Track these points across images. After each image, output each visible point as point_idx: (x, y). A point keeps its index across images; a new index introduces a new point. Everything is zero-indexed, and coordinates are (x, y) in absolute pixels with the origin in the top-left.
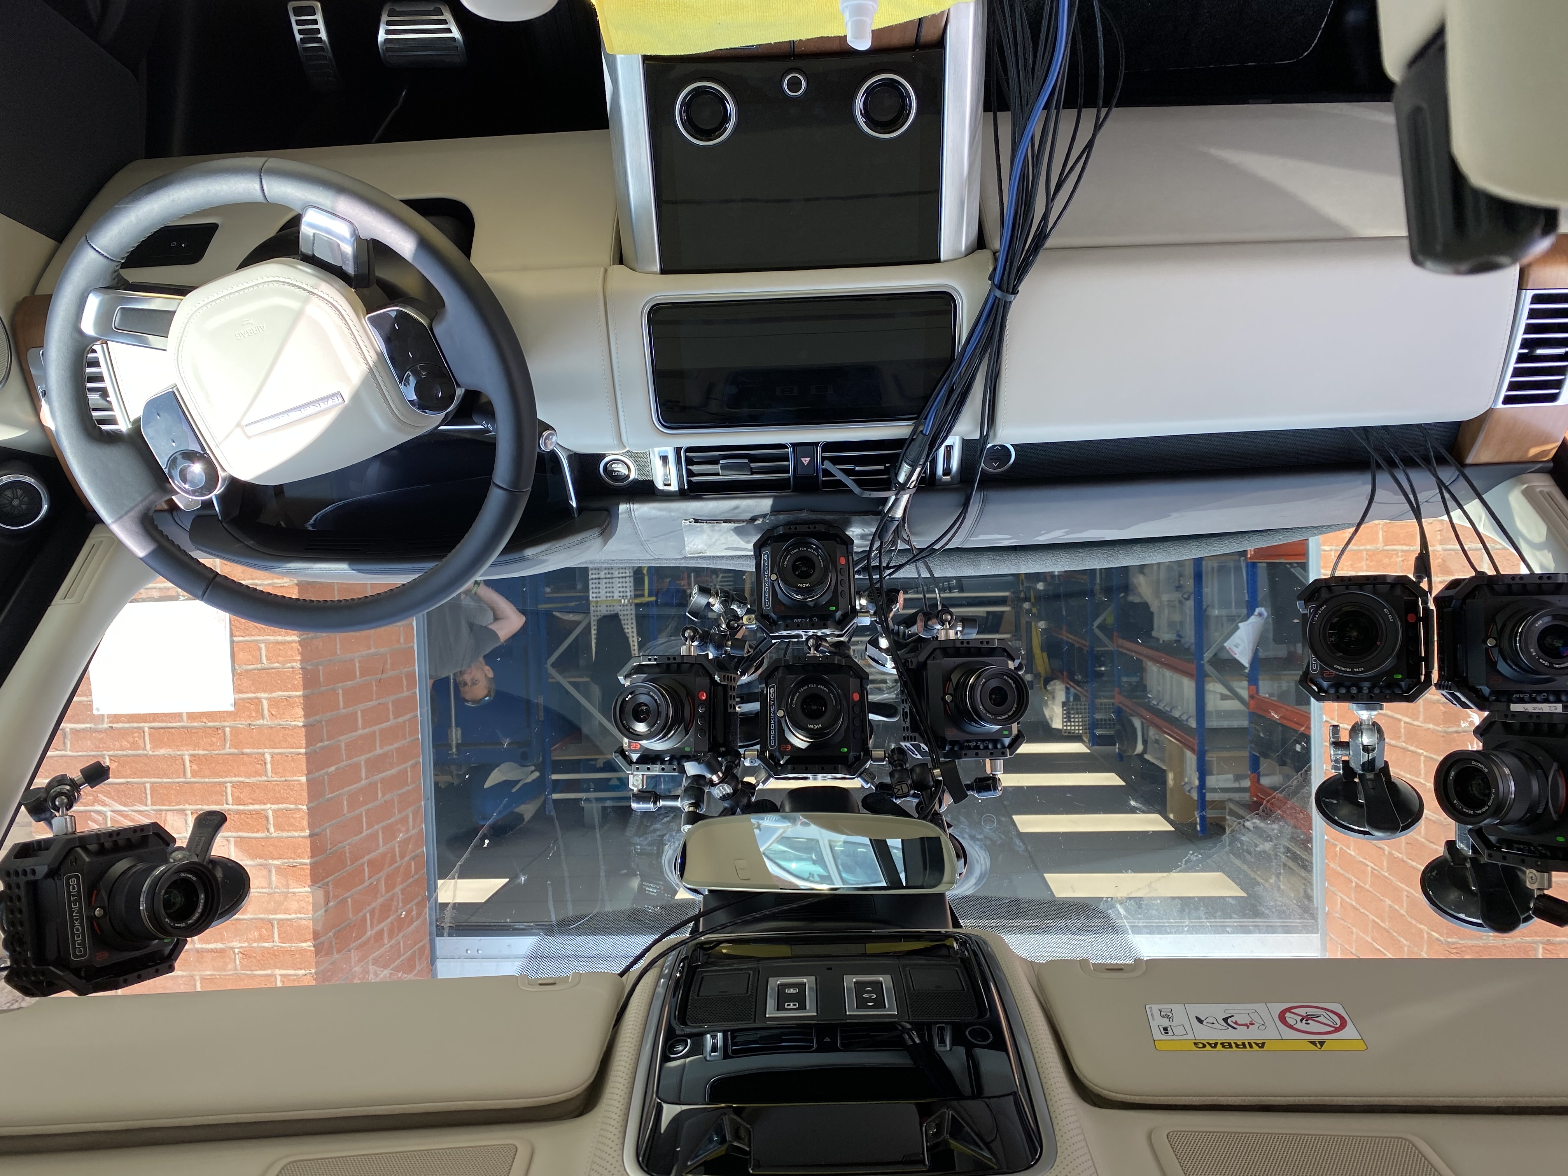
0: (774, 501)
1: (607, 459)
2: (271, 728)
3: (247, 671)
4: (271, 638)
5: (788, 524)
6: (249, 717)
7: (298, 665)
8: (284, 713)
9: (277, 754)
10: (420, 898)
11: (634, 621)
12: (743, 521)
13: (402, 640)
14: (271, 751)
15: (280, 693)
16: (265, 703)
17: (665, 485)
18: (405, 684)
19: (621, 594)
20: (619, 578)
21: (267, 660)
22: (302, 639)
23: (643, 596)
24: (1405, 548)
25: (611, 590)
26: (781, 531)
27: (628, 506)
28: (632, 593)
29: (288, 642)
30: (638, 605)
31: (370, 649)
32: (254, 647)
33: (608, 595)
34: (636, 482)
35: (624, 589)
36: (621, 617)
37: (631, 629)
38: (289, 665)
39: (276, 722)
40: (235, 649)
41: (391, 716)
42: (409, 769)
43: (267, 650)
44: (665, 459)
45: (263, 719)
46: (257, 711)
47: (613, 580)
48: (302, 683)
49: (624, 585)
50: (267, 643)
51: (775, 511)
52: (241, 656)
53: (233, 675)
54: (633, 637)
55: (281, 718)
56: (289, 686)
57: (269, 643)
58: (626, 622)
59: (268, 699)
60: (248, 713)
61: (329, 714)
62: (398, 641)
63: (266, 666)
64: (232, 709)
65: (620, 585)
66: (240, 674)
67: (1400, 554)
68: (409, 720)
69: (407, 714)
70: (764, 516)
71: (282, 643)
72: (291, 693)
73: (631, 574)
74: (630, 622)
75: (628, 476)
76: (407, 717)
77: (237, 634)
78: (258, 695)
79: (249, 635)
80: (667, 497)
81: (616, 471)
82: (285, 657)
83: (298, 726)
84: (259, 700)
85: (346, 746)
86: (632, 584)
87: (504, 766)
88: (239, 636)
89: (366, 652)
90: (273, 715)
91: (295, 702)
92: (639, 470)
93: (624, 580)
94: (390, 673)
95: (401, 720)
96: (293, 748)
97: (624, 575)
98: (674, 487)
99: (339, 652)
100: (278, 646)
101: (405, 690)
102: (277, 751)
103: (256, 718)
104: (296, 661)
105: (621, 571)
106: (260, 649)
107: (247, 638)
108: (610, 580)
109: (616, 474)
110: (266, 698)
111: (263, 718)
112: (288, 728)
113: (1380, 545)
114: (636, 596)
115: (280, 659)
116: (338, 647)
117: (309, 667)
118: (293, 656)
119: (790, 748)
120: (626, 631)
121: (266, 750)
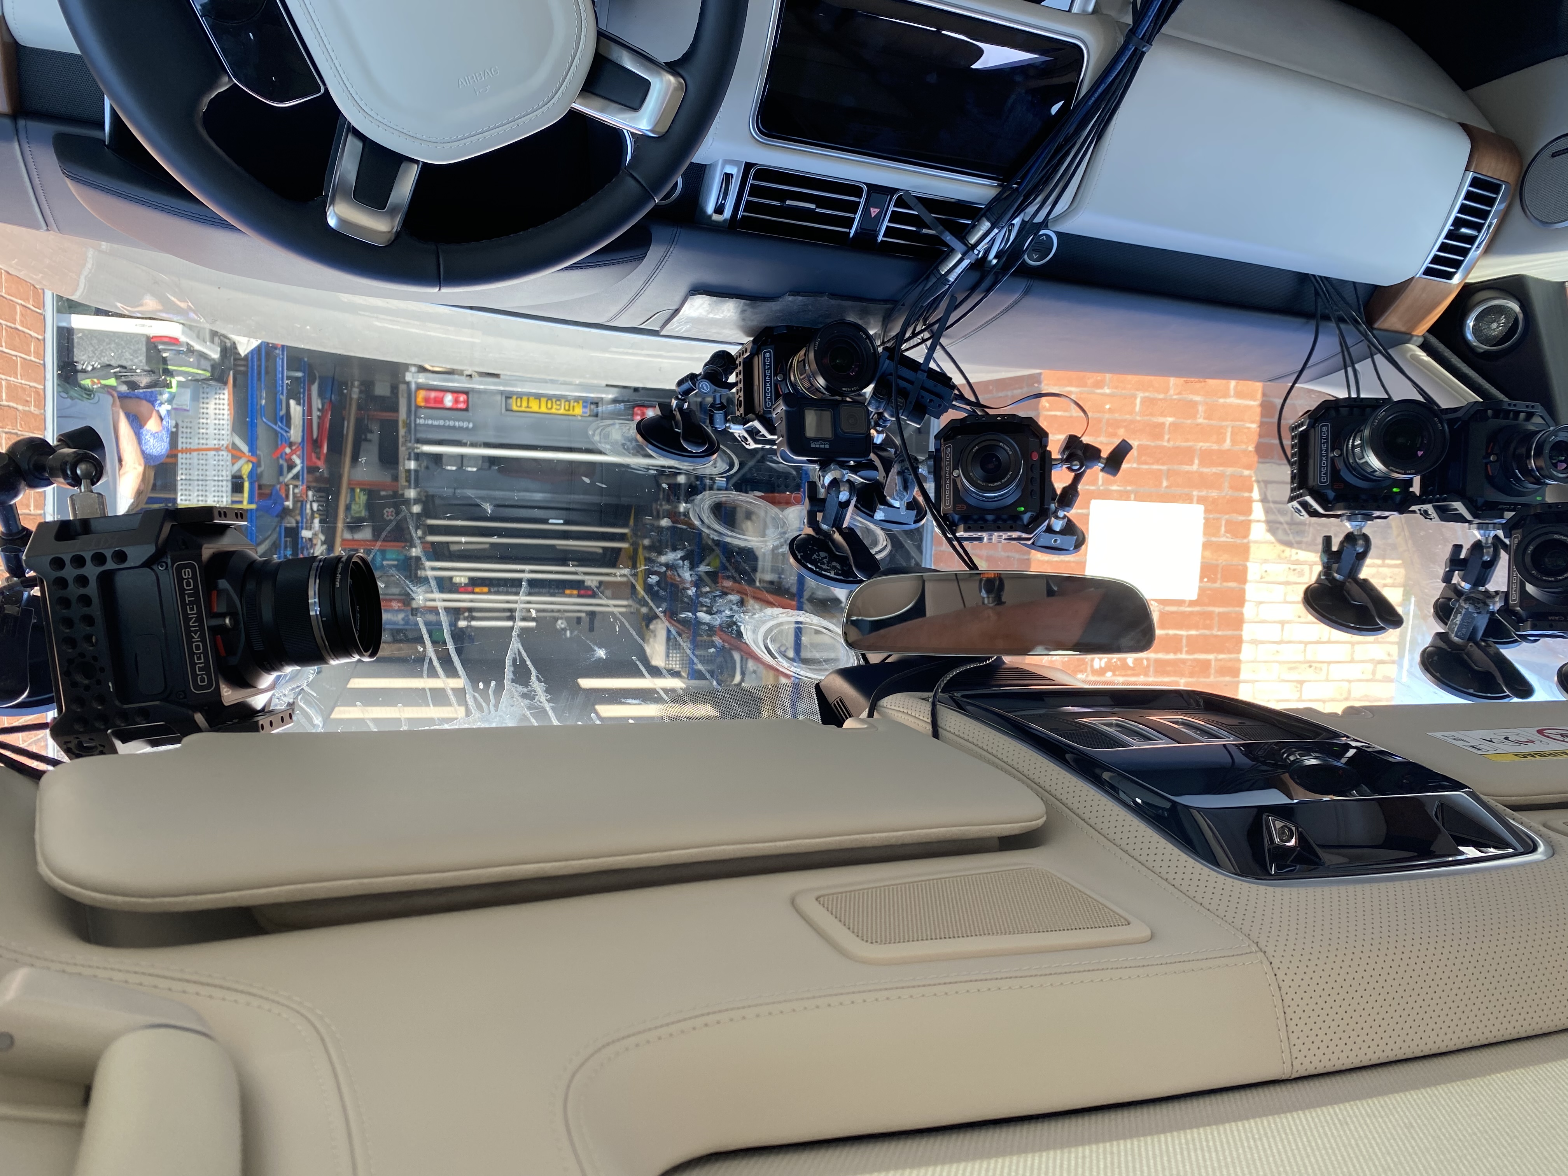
17: (716, 212)
23: (241, 502)
25: (204, 493)
35: (219, 494)
44: (728, 178)
47: (208, 482)
49: (220, 489)
65: (215, 489)
73: (229, 478)
80: (714, 226)
86: (229, 489)
93: (220, 483)
98: (726, 215)
105: (218, 473)
108: (204, 483)
114: (234, 502)
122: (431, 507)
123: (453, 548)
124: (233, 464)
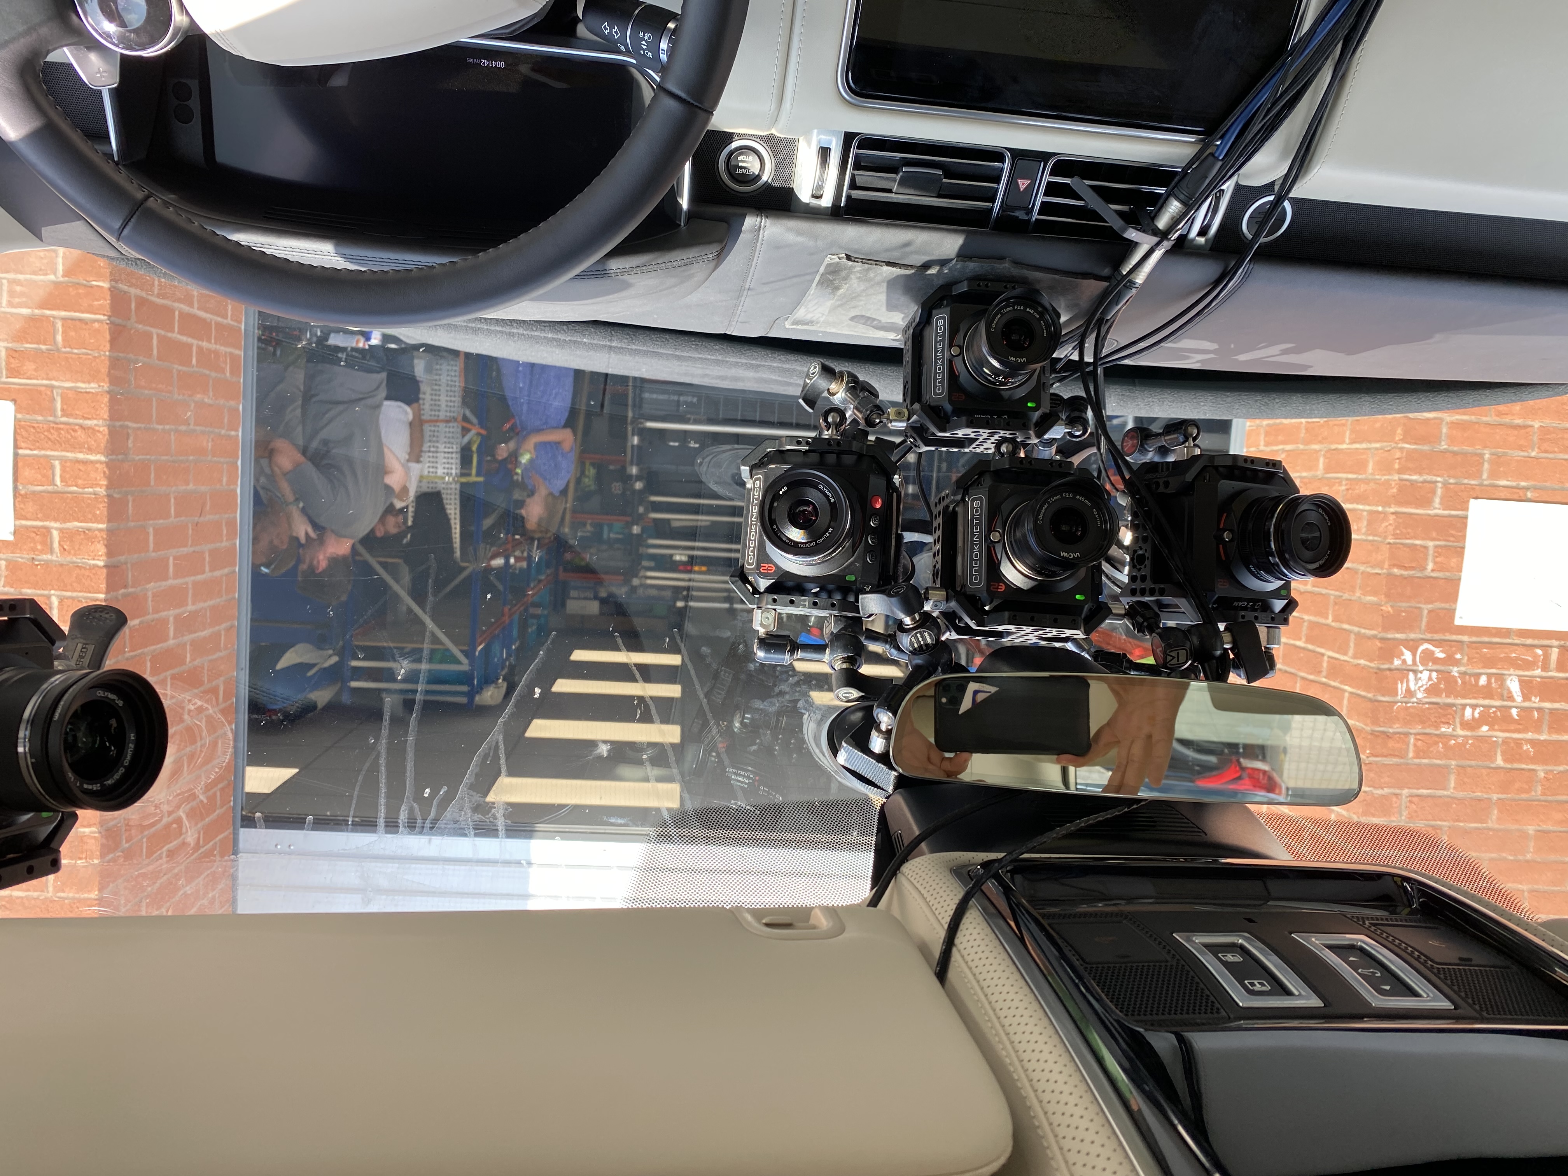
0: (965, 239)
1: (734, 145)
2: (62, 565)
3: (34, 493)
4: (69, 455)
5: (975, 279)
6: (33, 550)
7: (102, 491)
8: (79, 549)
9: (68, 598)
10: (226, 782)
11: (458, 502)
12: (912, 266)
13: (225, 480)
14: (59, 593)
15: (76, 524)
16: (55, 534)
17: (813, 196)
18: (225, 532)
19: (446, 471)
20: (445, 452)
21: (62, 481)
22: (111, 460)
23: (469, 475)
24: (1350, 476)
25: (435, 465)
26: (964, 287)
27: (759, 219)
28: (458, 471)
29: (92, 462)
30: (463, 485)
31: (188, 484)
32: (46, 465)
33: (431, 470)
34: (768, 186)
35: (449, 466)
36: (444, 496)
37: (453, 510)
38: (91, 490)
39: (68, 559)
40: (20, 464)
41: (207, 569)
42: (223, 633)
43: (63, 470)
44: (824, 153)
45: (52, 554)
46: (44, 543)
47: (438, 455)
48: (106, 513)
49: (450, 461)
50: (63, 461)
51: (963, 255)
52: (26, 473)
53: (15, 496)
54: (455, 519)
55: (75, 555)
56: (90, 516)
57: (66, 462)
58: (448, 501)
59: (61, 530)
60: (32, 545)
61: (136, 556)
62: (220, 481)
63: (60, 489)
64: (11, 538)
65: (445, 461)
66: (25, 496)
67: (1344, 483)
68: (227, 575)
69: (225, 567)
70: (943, 263)
71: (85, 462)
72: (90, 525)
73: (459, 450)
74: (453, 502)
75: (758, 177)
76: (226, 571)
77: (23, 445)
78: (47, 524)
79: (39, 448)
80: (813, 214)
81: (742, 167)
82: (85, 480)
83: (98, 566)
84: (48, 530)
85: (153, 597)
86: (458, 461)
87: (300, 647)
88: (26, 448)
89: (184, 487)
90: (64, 549)
91: (96, 536)
92: (778, 167)
93: (450, 455)
94: (209, 517)
95: (217, 573)
96: (90, 592)
97: (450, 450)
98: (826, 201)
99: (152, 483)
100: (77, 466)
101: (225, 539)
102: (69, 594)
103: (42, 552)
104: (101, 486)
105: (448, 445)
106: (52, 467)
107: (35, 452)
108: (435, 455)
109: (741, 171)
110: (56, 529)
111: (52, 551)
112: (85, 568)
113: (1320, 472)
114: (462, 475)
115: (80, 482)
116: (152, 476)
117: (116, 496)
118: (96, 479)
119: (1004, 588)
120: (448, 511)
121: (53, 592)
122: (654, 483)
123: (675, 524)
124: (463, 436)
